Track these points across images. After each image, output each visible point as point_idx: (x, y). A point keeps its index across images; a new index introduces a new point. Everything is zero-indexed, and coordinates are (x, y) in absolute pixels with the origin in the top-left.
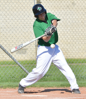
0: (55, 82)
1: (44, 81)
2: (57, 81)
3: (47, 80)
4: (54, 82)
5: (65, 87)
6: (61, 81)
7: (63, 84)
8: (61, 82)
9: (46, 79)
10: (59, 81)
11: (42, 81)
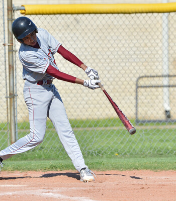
0: (42, 161)
1: (22, 159)
2: (44, 159)
3: (27, 159)
4: (39, 161)
5: (58, 169)
6: (52, 159)
7: (54, 165)
8: (52, 161)
9: (24, 156)
10: (48, 160)
11: (18, 160)
